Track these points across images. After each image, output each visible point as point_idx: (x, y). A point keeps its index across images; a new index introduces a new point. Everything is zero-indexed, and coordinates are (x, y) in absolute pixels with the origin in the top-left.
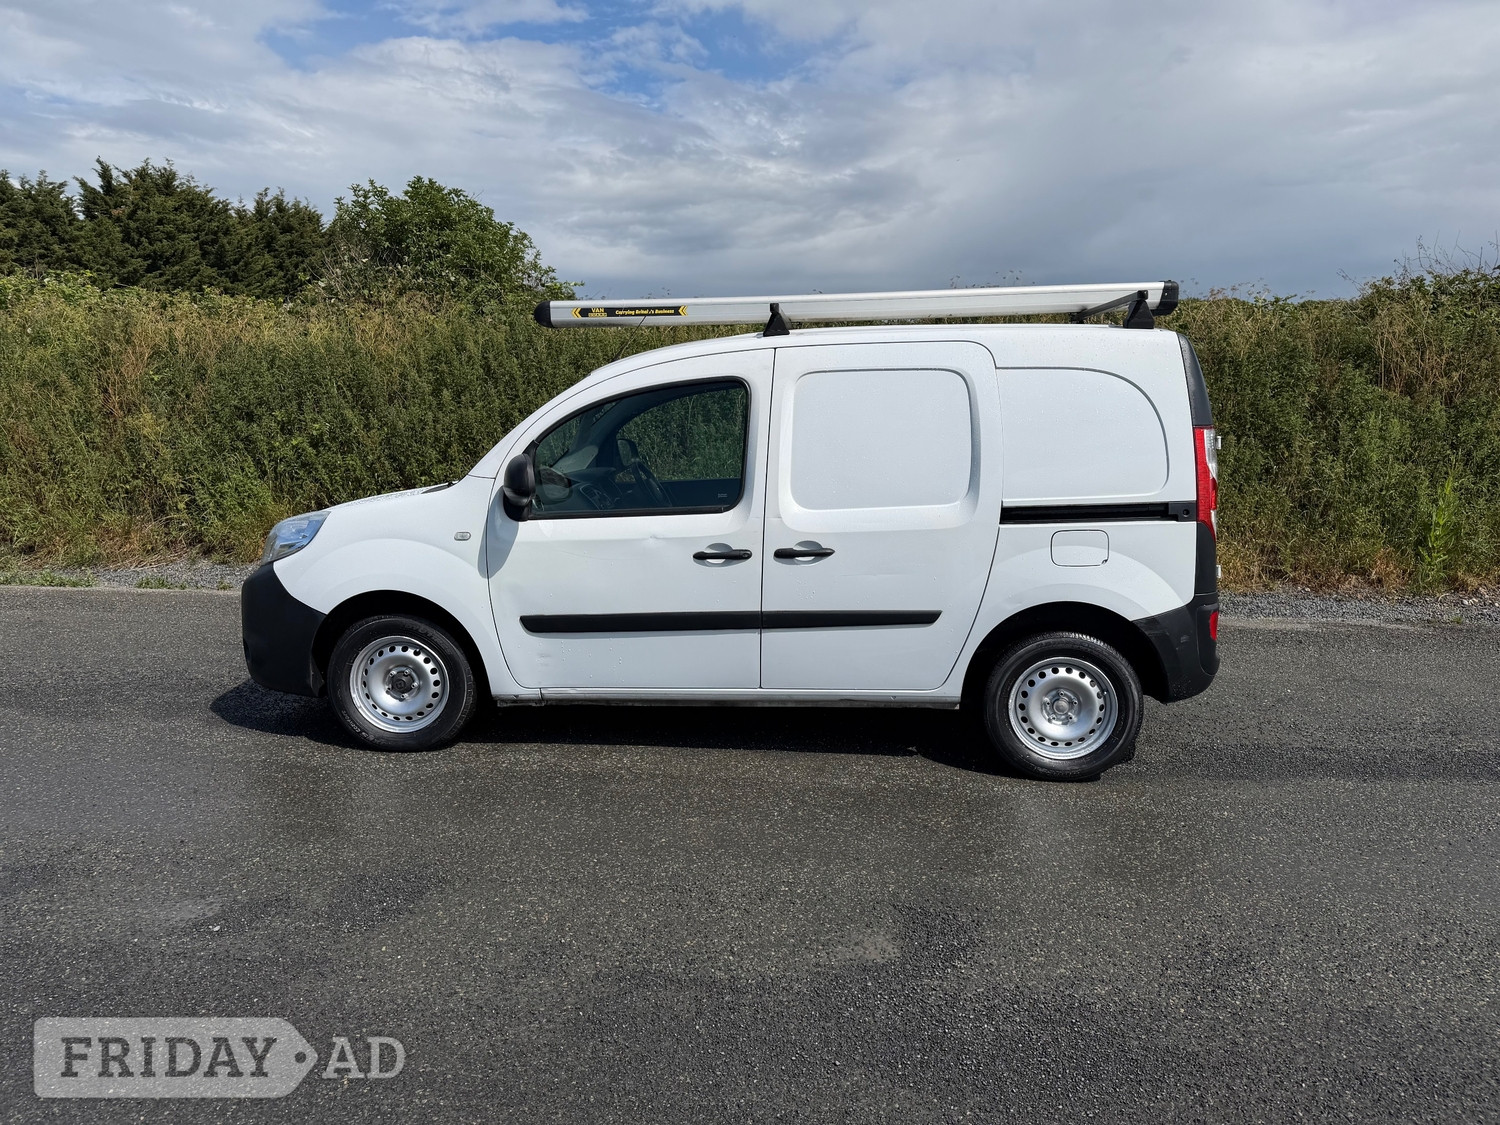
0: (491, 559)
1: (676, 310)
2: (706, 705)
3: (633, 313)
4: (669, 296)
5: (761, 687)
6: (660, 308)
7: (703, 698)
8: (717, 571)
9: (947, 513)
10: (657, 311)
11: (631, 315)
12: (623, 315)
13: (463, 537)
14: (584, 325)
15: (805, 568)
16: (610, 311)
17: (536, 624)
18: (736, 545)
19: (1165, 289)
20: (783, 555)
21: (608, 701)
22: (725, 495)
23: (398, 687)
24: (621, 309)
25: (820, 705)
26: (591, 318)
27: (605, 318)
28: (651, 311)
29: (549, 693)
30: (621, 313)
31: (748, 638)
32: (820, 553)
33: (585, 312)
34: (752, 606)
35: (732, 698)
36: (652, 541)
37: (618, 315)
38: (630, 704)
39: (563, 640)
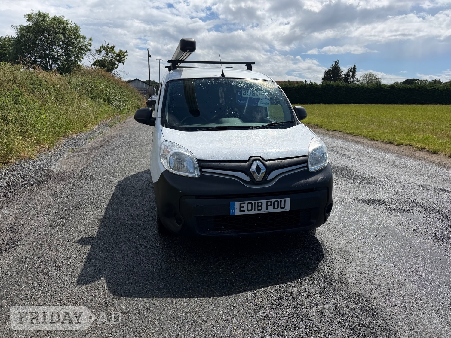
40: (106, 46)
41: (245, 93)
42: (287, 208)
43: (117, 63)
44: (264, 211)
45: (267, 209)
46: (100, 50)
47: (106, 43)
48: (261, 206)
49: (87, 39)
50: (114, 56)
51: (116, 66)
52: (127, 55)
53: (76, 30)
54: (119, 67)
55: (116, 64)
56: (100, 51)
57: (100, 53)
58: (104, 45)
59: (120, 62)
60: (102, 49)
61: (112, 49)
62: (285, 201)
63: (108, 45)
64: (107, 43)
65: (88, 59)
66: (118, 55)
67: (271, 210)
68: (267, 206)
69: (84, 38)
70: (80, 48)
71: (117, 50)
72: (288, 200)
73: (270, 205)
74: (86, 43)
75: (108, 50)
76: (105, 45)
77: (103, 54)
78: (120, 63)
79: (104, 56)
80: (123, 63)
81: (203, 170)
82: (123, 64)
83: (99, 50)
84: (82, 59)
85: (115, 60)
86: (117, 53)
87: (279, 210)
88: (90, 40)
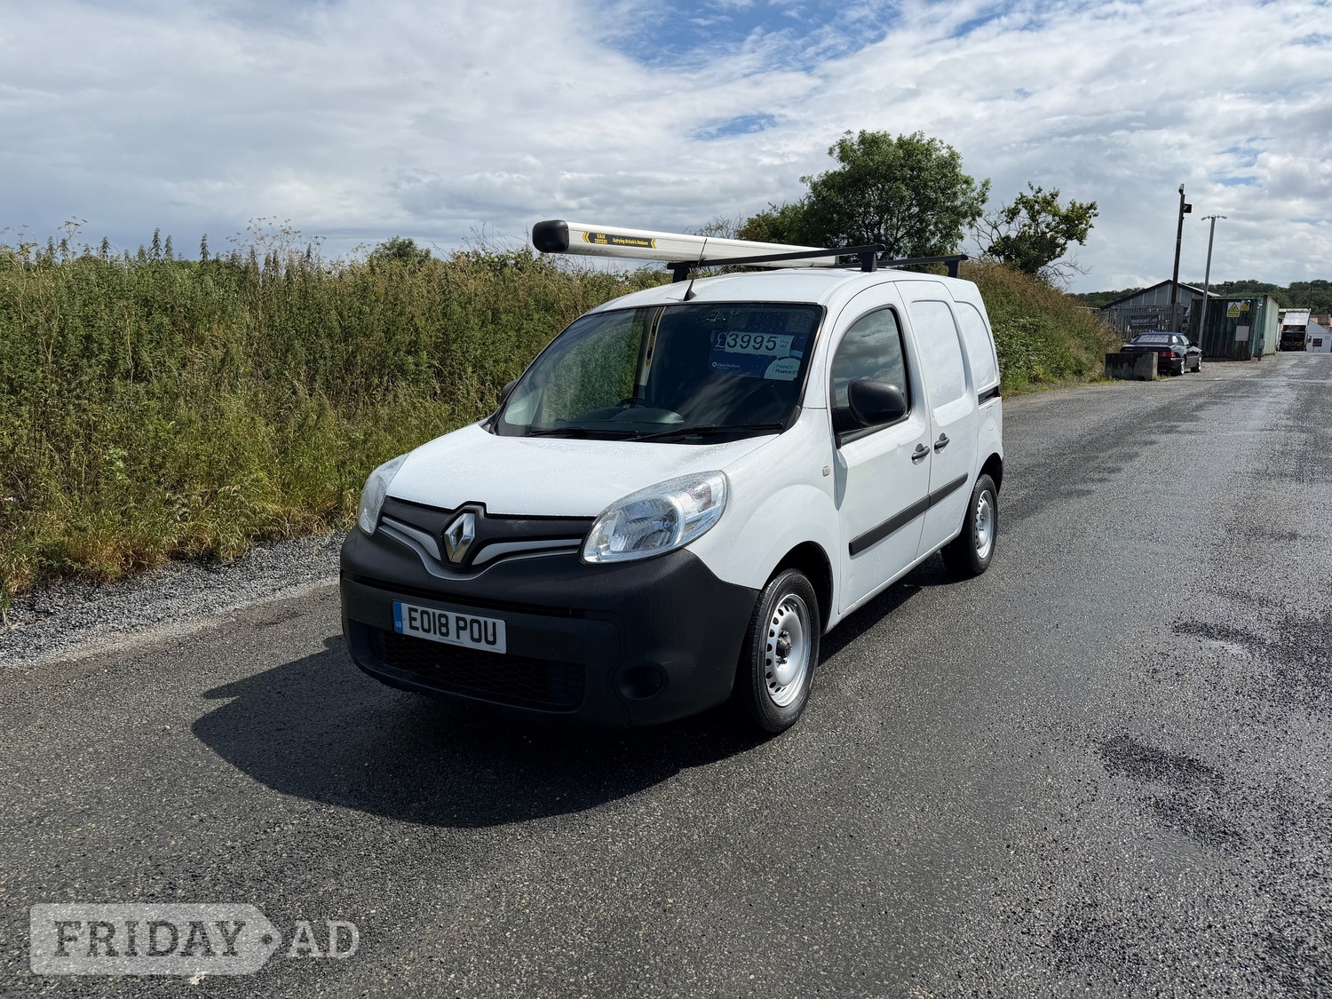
0: (839, 490)
1: (649, 242)
3: (623, 241)
5: (916, 557)
11: (623, 244)
12: (618, 244)
13: (826, 472)
16: (609, 239)
18: (924, 444)
20: (937, 448)
24: (616, 236)
26: (596, 244)
27: (606, 245)
30: (616, 241)
31: (921, 519)
32: (945, 442)
33: (592, 237)
36: (899, 449)
37: (614, 243)
39: (861, 557)
40: (1031, 197)
41: (732, 343)
42: (501, 647)
43: (1061, 241)
44: (451, 639)
45: (458, 637)
46: (1015, 209)
47: (1032, 188)
48: (446, 625)
49: (977, 184)
50: (1053, 223)
51: (1059, 249)
52: (1095, 215)
53: (950, 163)
54: (1066, 253)
55: (1058, 245)
56: (1012, 214)
57: (1012, 219)
58: (1024, 194)
59: (1070, 237)
60: (1020, 206)
61: (1048, 203)
62: (494, 624)
63: (1037, 193)
64: (1036, 188)
65: (976, 238)
66: (1066, 219)
67: (465, 641)
68: (459, 628)
69: (967, 182)
70: (954, 210)
71: (1063, 205)
72: (501, 624)
73: (464, 628)
74: (974, 194)
75: (1037, 207)
76: (1030, 194)
77: (1022, 219)
78: (1069, 242)
79: (1024, 226)
80: (1081, 240)
81: (385, 519)
82: (1081, 243)
83: (1009, 211)
84: (959, 241)
85: (1057, 232)
86: (1063, 211)
87: (483, 646)
88: (986, 184)
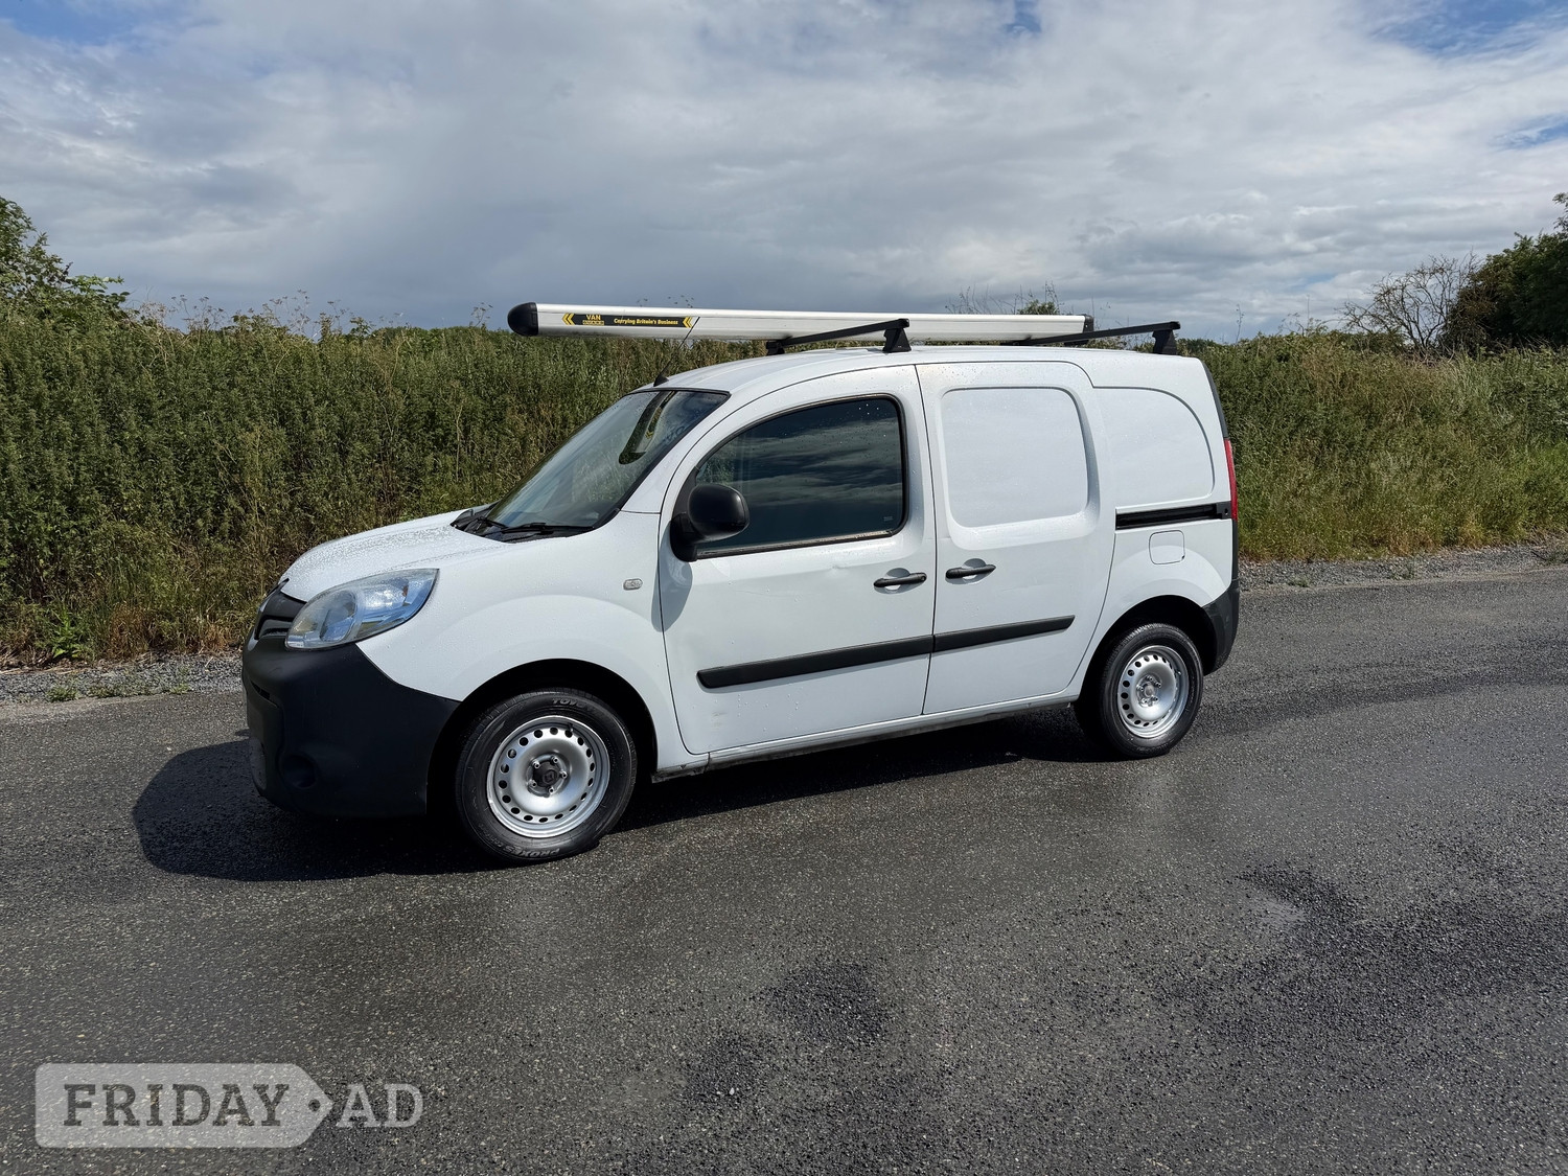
0: (667, 606)
1: (680, 321)
2: (864, 742)
3: (633, 322)
4: (676, 305)
5: (922, 714)
6: (664, 319)
7: (858, 736)
8: (895, 598)
9: (1075, 523)
10: (660, 322)
11: (631, 325)
12: (623, 324)
13: (632, 586)
14: (576, 334)
15: (972, 587)
16: (608, 319)
17: (713, 679)
18: (914, 569)
19: (1086, 322)
20: (953, 576)
21: (769, 755)
22: (891, 518)
23: (543, 780)
24: (619, 317)
25: (963, 724)
26: (586, 327)
27: (602, 327)
28: (655, 321)
29: (717, 756)
30: (620, 321)
31: (919, 664)
32: (982, 570)
33: (579, 319)
34: (923, 631)
35: (887, 731)
36: (835, 571)
37: (617, 324)
38: (791, 755)
39: (740, 693)
